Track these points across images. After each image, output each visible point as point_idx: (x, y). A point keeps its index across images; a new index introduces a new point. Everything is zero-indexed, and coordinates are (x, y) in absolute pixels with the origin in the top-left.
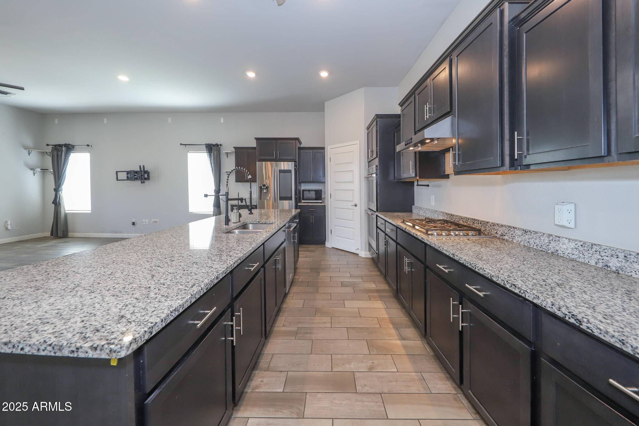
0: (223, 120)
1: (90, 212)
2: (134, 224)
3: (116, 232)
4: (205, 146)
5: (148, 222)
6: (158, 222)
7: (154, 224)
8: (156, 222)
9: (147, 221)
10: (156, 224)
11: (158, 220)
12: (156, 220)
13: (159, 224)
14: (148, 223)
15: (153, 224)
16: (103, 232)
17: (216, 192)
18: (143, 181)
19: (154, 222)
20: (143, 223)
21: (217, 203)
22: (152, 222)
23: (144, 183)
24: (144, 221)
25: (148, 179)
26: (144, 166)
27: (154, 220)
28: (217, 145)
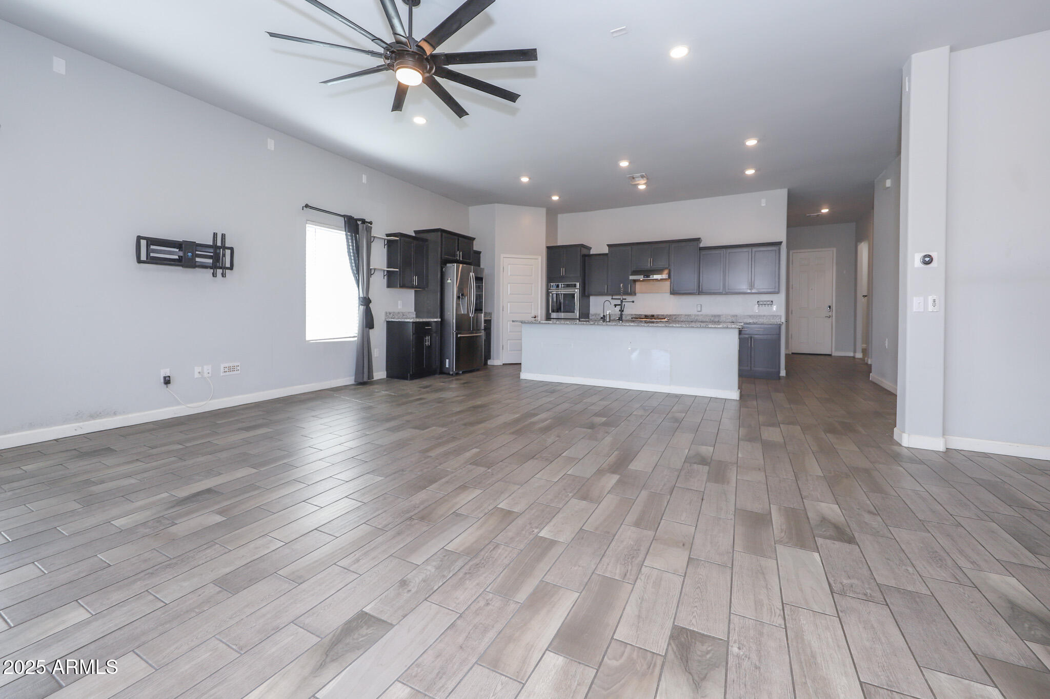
0: (368, 179)
2: (167, 381)
4: (343, 219)
5: (210, 371)
6: (239, 368)
7: (227, 373)
8: (231, 369)
9: (207, 369)
10: (232, 373)
11: (239, 364)
12: (231, 365)
13: (239, 372)
14: (210, 375)
15: (224, 374)
17: (366, 302)
18: (219, 271)
19: (226, 370)
20: (197, 375)
21: (368, 322)
22: (222, 370)
23: (223, 275)
24: (197, 369)
25: (231, 268)
26: (223, 236)
27: (227, 365)
28: (364, 221)
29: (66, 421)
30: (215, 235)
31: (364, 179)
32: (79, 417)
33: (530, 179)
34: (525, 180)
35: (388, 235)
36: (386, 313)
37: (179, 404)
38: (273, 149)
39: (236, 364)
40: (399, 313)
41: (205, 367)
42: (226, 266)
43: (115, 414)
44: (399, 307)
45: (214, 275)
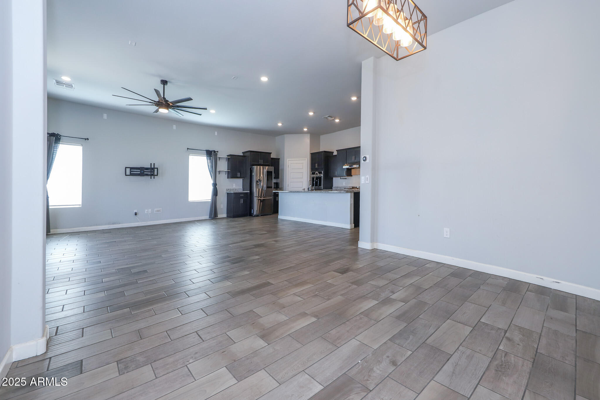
0: (217, 133)
1: (81, 206)
2: (136, 214)
3: (113, 224)
4: (205, 152)
5: (151, 211)
6: (161, 211)
7: (157, 212)
8: (158, 211)
10: (158, 212)
12: (158, 209)
13: (161, 212)
14: (150, 213)
16: (97, 225)
17: (215, 185)
18: (153, 177)
19: (157, 211)
20: (146, 213)
21: (215, 193)
22: (155, 211)
23: (154, 178)
24: (146, 210)
25: (157, 175)
26: (154, 164)
27: (157, 209)
28: (215, 152)
29: (106, 224)
30: (151, 164)
31: (216, 133)
32: (109, 224)
33: (282, 124)
34: (280, 124)
35: (228, 156)
36: (227, 189)
37: (139, 222)
38: (175, 129)
39: (160, 209)
40: (233, 189)
41: (149, 210)
42: (155, 174)
43: (120, 223)
44: (234, 187)
45: (151, 178)
